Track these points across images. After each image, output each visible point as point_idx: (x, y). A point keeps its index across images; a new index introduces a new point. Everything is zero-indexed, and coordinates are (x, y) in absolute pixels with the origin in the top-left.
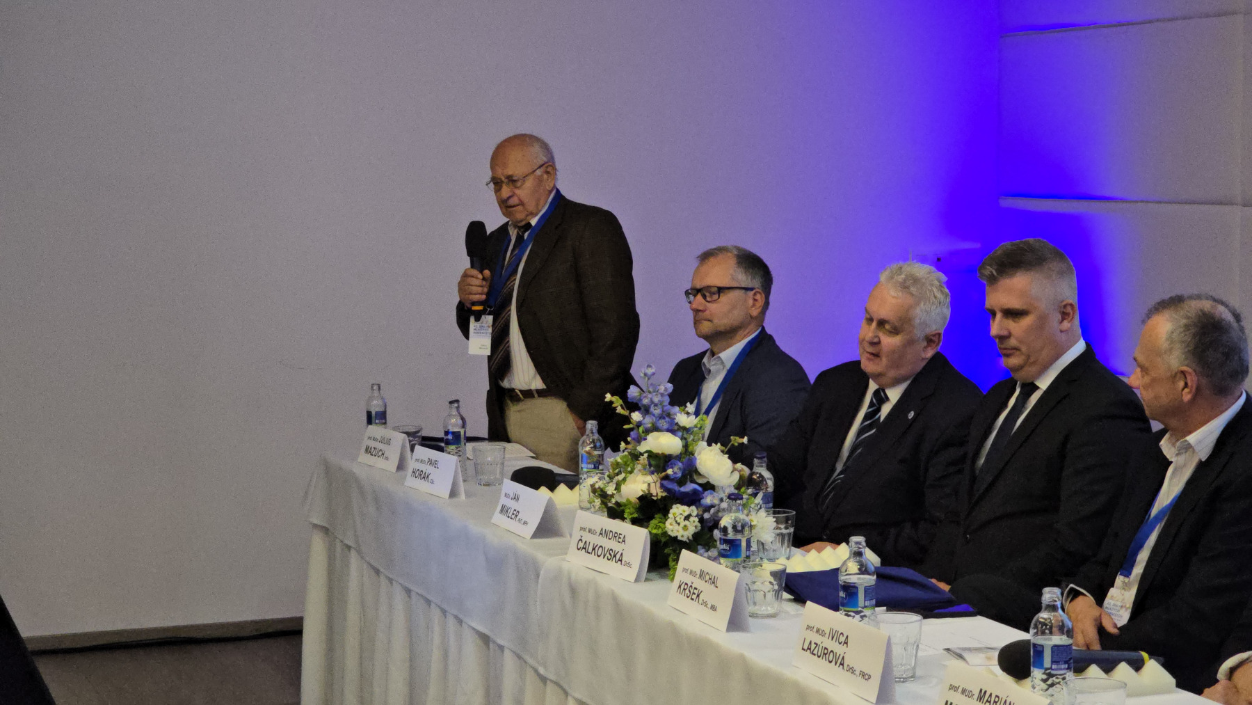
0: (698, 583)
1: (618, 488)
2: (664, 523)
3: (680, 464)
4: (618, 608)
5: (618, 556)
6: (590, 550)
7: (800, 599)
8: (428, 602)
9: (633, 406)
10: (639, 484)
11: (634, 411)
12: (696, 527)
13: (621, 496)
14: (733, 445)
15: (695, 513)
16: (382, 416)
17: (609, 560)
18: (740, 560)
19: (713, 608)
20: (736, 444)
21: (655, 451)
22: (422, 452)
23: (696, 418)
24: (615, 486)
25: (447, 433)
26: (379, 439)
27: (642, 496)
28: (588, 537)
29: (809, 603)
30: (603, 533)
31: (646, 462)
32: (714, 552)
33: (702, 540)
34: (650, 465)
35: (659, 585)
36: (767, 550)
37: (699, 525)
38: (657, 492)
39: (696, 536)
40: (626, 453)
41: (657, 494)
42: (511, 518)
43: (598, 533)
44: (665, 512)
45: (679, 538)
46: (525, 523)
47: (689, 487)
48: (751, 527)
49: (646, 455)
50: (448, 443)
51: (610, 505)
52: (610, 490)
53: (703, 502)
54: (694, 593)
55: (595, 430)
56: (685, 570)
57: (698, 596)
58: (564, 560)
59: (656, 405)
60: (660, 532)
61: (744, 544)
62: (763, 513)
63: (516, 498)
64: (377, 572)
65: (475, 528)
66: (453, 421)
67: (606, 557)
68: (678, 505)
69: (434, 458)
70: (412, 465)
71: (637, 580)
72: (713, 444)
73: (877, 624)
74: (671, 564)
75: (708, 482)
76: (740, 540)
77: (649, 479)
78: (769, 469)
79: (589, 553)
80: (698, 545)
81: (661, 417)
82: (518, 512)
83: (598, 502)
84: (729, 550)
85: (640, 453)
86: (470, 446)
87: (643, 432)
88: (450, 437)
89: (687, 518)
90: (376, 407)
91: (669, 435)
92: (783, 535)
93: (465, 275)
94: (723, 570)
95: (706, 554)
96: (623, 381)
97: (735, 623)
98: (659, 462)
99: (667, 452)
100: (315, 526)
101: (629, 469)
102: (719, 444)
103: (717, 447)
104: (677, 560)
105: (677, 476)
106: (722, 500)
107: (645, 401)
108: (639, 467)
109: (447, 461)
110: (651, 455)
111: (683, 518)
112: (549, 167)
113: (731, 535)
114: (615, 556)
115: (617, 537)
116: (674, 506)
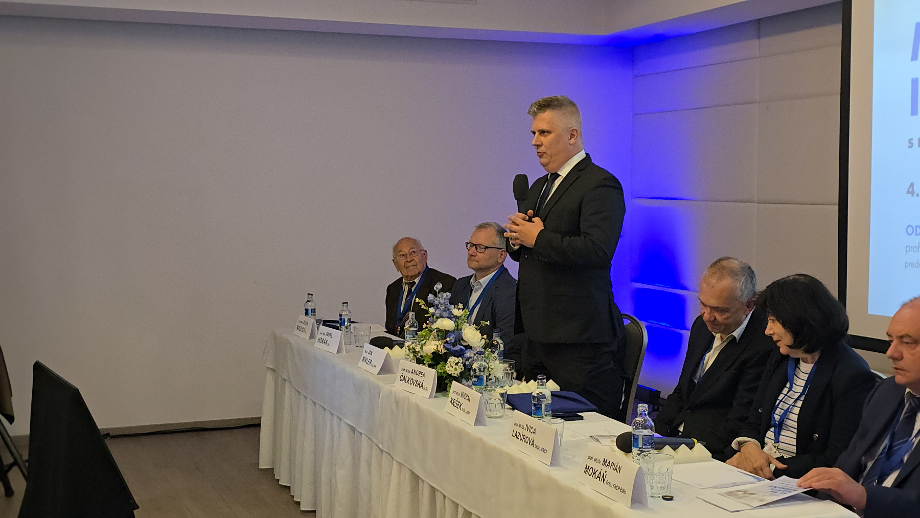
0: (461, 399)
2: (445, 367)
3: (454, 335)
4: (419, 412)
5: (421, 384)
10: (432, 346)
11: (430, 307)
13: (423, 352)
14: (482, 326)
15: (461, 362)
17: (416, 386)
19: (468, 413)
20: (484, 325)
22: (323, 329)
24: (420, 347)
27: (434, 352)
28: (405, 374)
30: (414, 372)
31: (436, 334)
32: (470, 383)
34: (438, 336)
35: (441, 400)
36: (500, 381)
37: (463, 368)
39: (461, 373)
41: (442, 351)
42: (368, 364)
43: (411, 372)
44: (446, 362)
46: (375, 366)
51: (418, 357)
52: (418, 349)
53: (465, 355)
56: (454, 392)
57: (461, 406)
58: (393, 385)
59: (442, 304)
60: (442, 371)
62: (497, 362)
63: (371, 353)
64: (299, 393)
68: (453, 357)
69: (329, 332)
70: (318, 335)
71: (430, 397)
72: (471, 325)
74: (448, 389)
75: (469, 345)
77: (437, 343)
79: (405, 382)
80: (462, 378)
81: (444, 310)
82: (371, 360)
85: (433, 329)
87: (435, 318)
91: (448, 320)
92: (508, 374)
94: (473, 392)
95: (466, 384)
97: (479, 421)
98: (443, 334)
101: (428, 338)
102: (474, 325)
105: (452, 341)
106: (475, 354)
107: (436, 302)
108: (432, 337)
109: (337, 334)
110: (439, 330)
111: (455, 364)
115: (420, 374)
116: (450, 358)
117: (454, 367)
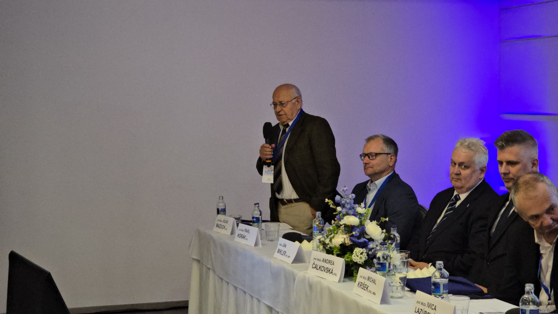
0: (367, 283)
1: (331, 240)
2: (351, 256)
3: (358, 230)
4: (331, 293)
5: (331, 271)
6: (318, 268)
7: (413, 290)
8: (245, 293)
9: (338, 204)
10: (340, 239)
11: (338, 206)
12: (365, 257)
13: (332, 244)
14: (382, 221)
15: (365, 252)
16: (224, 211)
17: (326, 272)
18: (386, 272)
19: (374, 293)
20: (383, 221)
21: (347, 224)
22: (242, 226)
23: (365, 209)
24: (329, 240)
25: (253, 218)
26: (223, 220)
27: (341, 244)
28: (317, 262)
29: (418, 291)
30: (325, 261)
31: (343, 229)
32: (374, 269)
33: (368, 264)
34: (345, 230)
35: (349, 284)
36: (397, 269)
37: (367, 257)
38: (348, 242)
39: (365, 261)
40: (334, 225)
41: (348, 243)
42: (283, 255)
43: (322, 261)
44: (352, 251)
45: (358, 263)
46: (289, 257)
47: (362, 240)
48: (391, 258)
49: (343, 226)
50: (253, 222)
51: (327, 248)
52: (327, 241)
53: (369, 246)
54: (365, 287)
55: (320, 216)
56: (361, 277)
57: (367, 288)
58: (307, 273)
59: (348, 204)
60: (349, 260)
61: (387, 265)
62: (395, 252)
63: (285, 246)
64: (222, 279)
65: (266, 259)
66: (256, 212)
67: (325, 271)
68: (358, 248)
69: (248, 229)
70: (237, 232)
71: (339, 281)
72: (373, 221)
73: (449, 300)
74: (354, 274)
75: (371, 238)
76: (386, 263)
77: (345, 236)
78: (398, 232)
79: (317, 269)
80: (367, 266)
81: (350, 209)
82: (286, 252)
83: (321, 247)
84: (381, 268)
85: (341, 225)
86: (264, 224)
87: (342, 216)
88: (255, 220)
89: (362, 254)
90: (221, 206)
91: (354, 217)
92: (404, 262)
93: (263, 147)
94: (379, 277)
95: (370, 270)
96: (334, 193)
97: (384, 300)
98: (349, 229)
99: (353, 225)
100: (193, 259)
101: (336, 232)
102: (375, 221)
103: (374, 223)
104: (357, 273)
105: (357, 235)
106: (377, 246)
107: (343, 202)
108: (340, 231)
109: (254, 230)
110: (346, 226)
111: (360, 253)
112: (299, 99)
113: (381, 261)
114: (329, 271)
115: (330, 262)
116: (356, 248)
117: (360, 256)
